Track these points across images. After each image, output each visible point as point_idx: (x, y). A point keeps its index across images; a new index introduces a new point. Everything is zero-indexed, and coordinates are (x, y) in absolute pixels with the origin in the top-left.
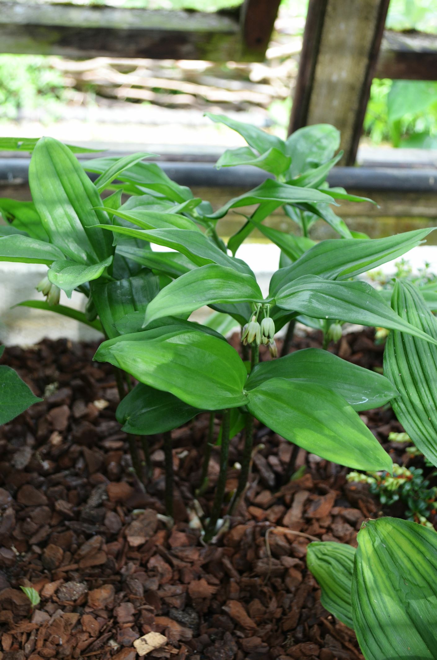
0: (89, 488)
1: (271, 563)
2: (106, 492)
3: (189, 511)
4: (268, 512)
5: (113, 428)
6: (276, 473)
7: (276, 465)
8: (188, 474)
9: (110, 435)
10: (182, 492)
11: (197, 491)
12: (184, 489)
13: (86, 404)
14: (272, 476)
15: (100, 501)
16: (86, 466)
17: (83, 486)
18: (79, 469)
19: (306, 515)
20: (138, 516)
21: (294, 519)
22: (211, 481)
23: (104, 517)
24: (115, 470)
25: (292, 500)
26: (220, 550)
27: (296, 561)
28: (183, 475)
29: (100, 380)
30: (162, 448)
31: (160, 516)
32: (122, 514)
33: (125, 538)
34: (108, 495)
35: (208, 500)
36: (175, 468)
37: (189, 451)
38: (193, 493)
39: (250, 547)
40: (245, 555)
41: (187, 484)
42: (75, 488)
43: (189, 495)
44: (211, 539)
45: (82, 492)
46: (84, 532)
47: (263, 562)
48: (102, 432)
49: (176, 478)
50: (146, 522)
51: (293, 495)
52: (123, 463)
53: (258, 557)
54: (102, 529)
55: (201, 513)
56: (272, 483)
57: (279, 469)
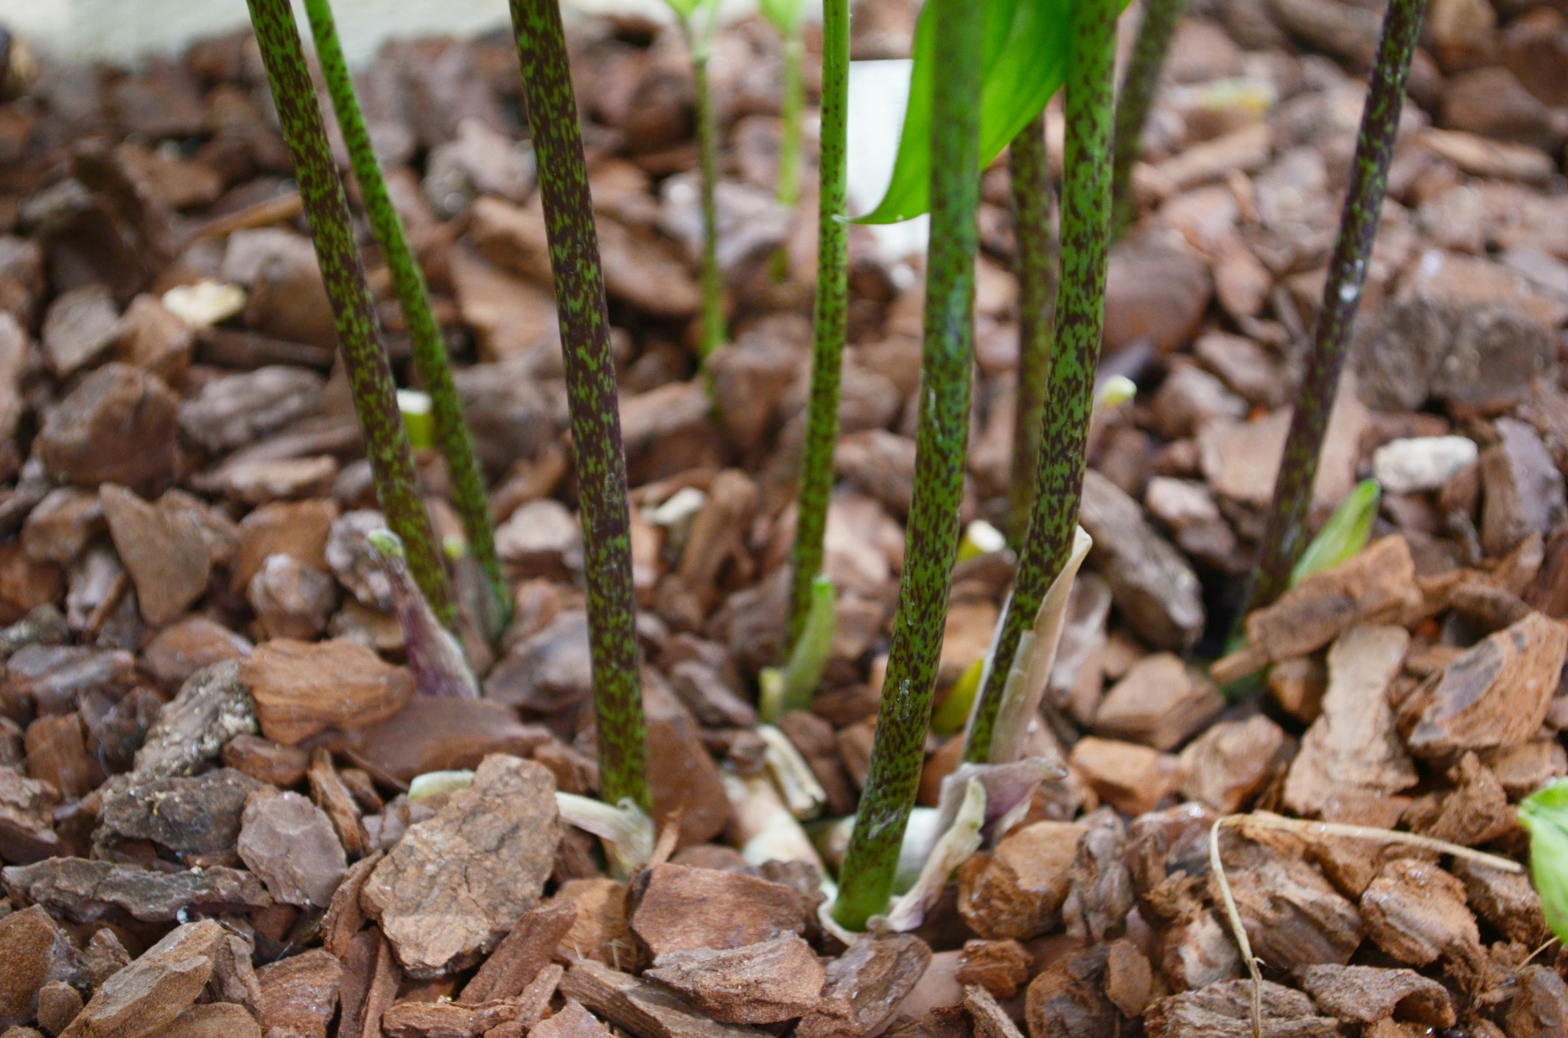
0: (144, 695)
1: (1257, 1007)
2: (245, 691)
3: (735, 789)
4: (1188, 758)
5: (271, 401)
6: (1200, 564)
7: (1197, 522)
8: (712, 607)
9: (259, 436)
10: (687, 693)
11: (773, 682)
12: (701, 674)
13: (122, 307)
14: (1186, 579)
15: (211, 744)
16: (128, 587)
17: (111, 690)
18: (87, 610)
19: (1417, 739)
20: (438, 802)
21: (1349, 773)
22: (846, 623)
23: (235, 821)
24: (296, 598)
25: (1318, 683)
26: (945, 962)
27: (1405, 982)
28: (688, 606)
29: (194, 209)
30: (562, 493)
31: (574, 806)
32: (344, 801)
33: (369, 923)
34: (255, 710)
35: (839, 722)
36: (643, 575)
37: (705, 488)
38: (752, 692)
39: (1116, 931)
40: (1099, 976)
41: (710, 650)
42: (68, 704)
43: (730, 703)
44: (884, 907)
45: (104, 719)
46: (118, 916)
47: (1205, 1005)
48: (217, 424)
49: (648, 624)
50: (488, 828)
51: (1319, 657)
52: (336, 556)
53: (1174, 984)
54: (227, 885)
55: (806, 792)
56: (1186, 613)
57: (1217, 542)
